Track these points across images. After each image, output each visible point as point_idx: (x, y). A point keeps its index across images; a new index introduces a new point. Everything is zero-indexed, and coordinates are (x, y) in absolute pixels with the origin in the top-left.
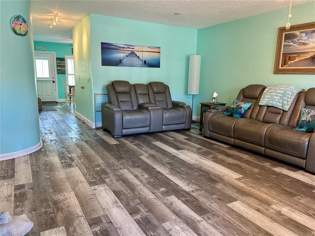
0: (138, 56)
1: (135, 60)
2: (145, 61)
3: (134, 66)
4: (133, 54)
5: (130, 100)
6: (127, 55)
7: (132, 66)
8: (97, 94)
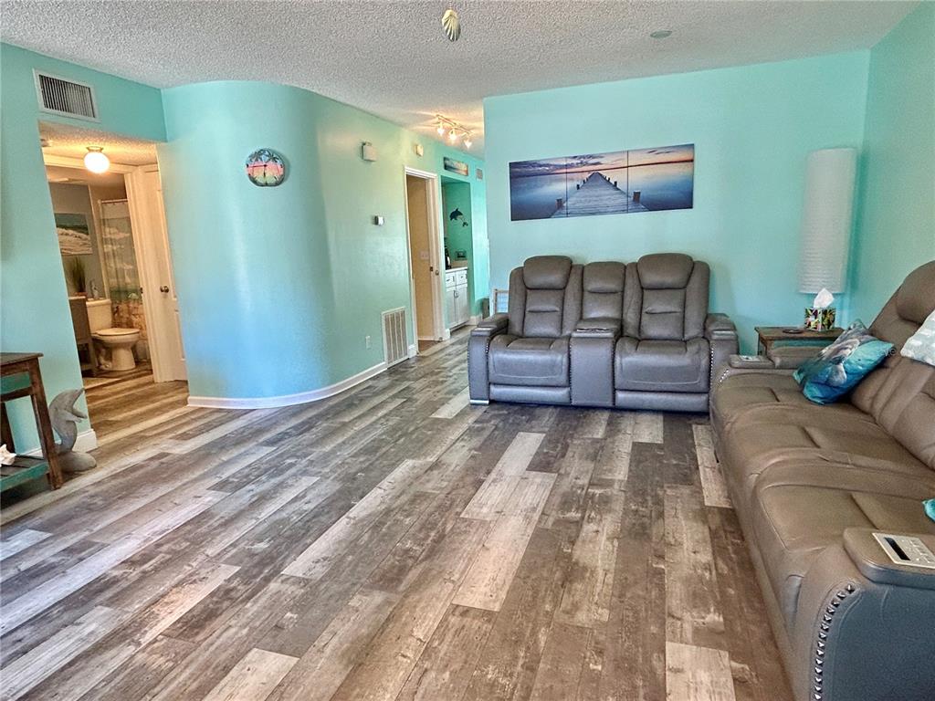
0: (612, 182)
1: (605, 195)
2: (637, 195)
3: (600, 213)
4: (596, 178)
5: (558, 309)
6: (578, 185)
7: (593, 214)
8: (500, 292)
